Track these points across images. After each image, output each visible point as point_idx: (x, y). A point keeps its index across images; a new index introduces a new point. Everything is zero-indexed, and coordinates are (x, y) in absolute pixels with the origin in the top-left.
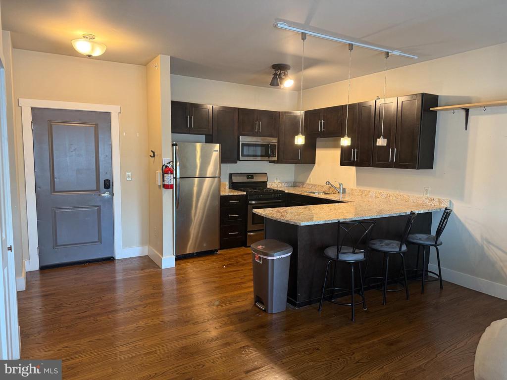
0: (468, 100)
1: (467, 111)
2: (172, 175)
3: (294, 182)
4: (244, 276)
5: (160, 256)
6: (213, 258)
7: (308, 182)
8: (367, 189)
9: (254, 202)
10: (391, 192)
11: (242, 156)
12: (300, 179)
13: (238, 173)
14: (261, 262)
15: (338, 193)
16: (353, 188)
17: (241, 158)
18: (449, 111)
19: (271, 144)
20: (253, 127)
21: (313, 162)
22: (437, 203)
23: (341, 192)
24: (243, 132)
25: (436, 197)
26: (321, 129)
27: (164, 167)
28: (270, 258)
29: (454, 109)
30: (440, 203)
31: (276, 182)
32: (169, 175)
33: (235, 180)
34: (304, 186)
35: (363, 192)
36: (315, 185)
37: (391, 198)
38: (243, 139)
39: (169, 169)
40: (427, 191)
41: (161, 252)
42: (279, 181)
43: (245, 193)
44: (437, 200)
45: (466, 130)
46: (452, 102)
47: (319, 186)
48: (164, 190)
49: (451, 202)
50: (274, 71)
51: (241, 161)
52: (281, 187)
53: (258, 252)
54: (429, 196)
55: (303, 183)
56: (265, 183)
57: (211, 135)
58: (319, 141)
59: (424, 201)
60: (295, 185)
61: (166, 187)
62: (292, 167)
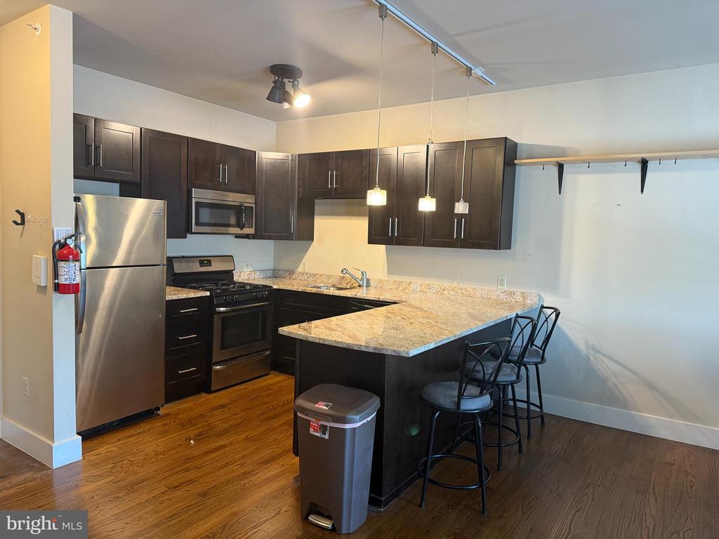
0: (562, 152)
1: (561, 167)
2: (77, 264)
3: (274, 270)
4: (243, 457)
5: (50, 443)
6: (157, 425)
7: (300, 269)
8: (407, 279)
9: (222, 309)
10: (446, 284)
11: (196, 224)
12: (285, 264)
13: (183, 257)
14: (327, 437)
15: (360, 286)
16: (383, 279)
17: (194, 228)
18: (534, 167)
19: (245, 205)
20: (214, 172)
21: (310, 237)
22: (519, 298)
23: (365, 284)
24: (197, 182)
25: (517, 290)
26: (333, 184)
27: (57, 246)
28: (348, 426)
29: (543, 164)
30: (524, 298)
31: (247, 270)
32: (72, 264)
33: (179, 268)
34: (294, 276)
35: (399, 284)
36: (314, 275)
37: (446, 292)
38: (198, 195)
39: (71, 252)
40: (502, 280)
41: (50, 433)
42: (250, 269)
43: (208, 294)
44: (519, 294)
45: (560, 194)
46: (538, 153)
47: (321, 276)
48: (56, 295)
49: (540, 296)
50: (272, 78)
51: (195, 233)
52: (254, 279)
53: (320, 415)
54: (505, 287)
55: (291, 272)
56: (229, 273)
57: (136, 184)
58: (319, 204)
59: (499, 296)
60: (276, 274)
61: (60, 289)
62: (268, 245)
